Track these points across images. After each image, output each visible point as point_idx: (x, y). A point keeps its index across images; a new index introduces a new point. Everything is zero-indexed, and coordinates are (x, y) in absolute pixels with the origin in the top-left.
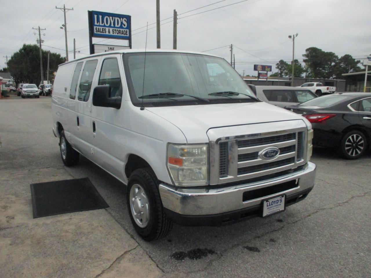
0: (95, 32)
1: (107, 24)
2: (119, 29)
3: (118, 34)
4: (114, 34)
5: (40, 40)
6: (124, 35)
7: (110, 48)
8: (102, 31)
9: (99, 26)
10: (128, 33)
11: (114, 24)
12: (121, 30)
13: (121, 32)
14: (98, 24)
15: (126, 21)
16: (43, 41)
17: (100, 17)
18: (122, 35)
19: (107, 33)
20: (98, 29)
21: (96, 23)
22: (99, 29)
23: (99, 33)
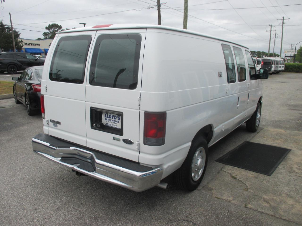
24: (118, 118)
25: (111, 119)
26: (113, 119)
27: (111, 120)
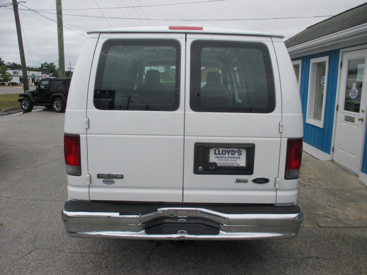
24: (238, 152)
25: (227, 155)
26: (230, 155)
27: (226, 157)
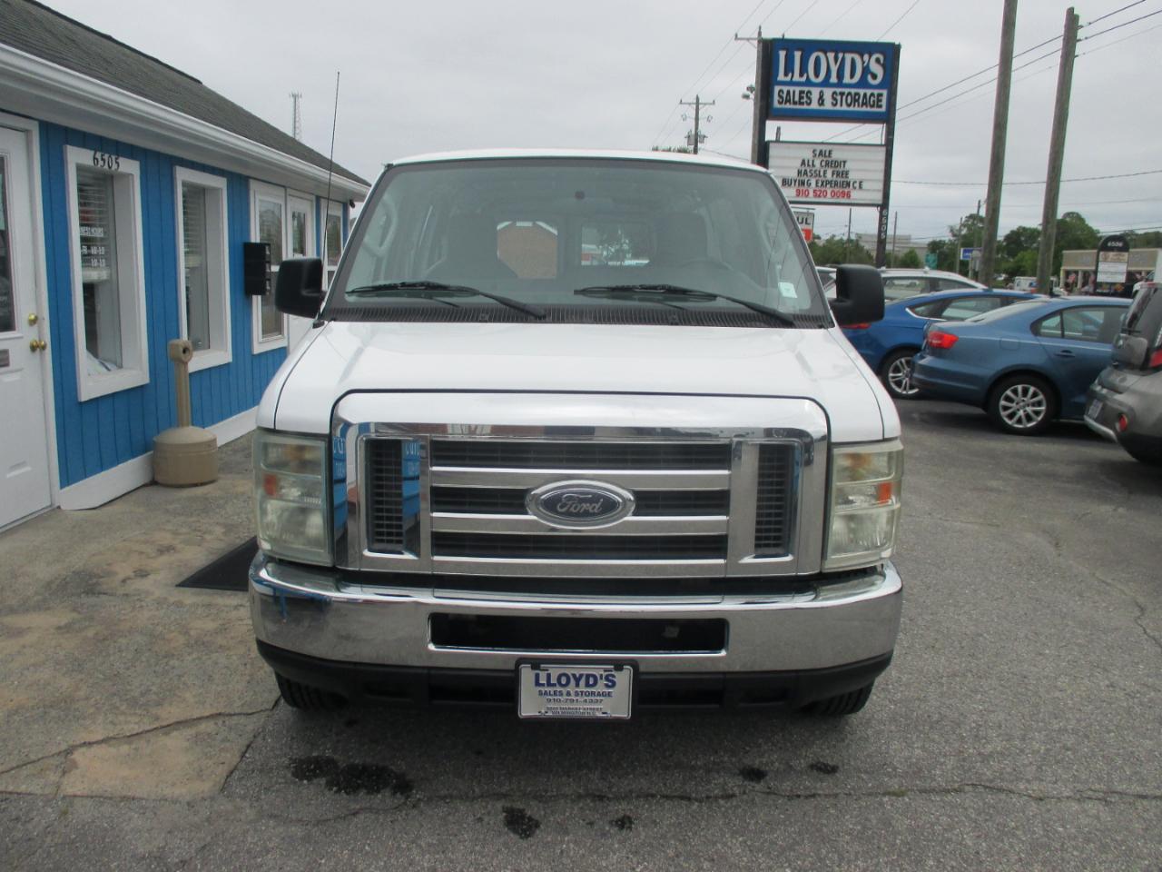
0: (776, 104)
1: (817, 75)
2: (853, 91)
3: (849, 105)
4: (838, 108)
5: (696, 134)
6: (869, 109)
7: (818, 153)
8: (797, 99)
9: (791, 83)
10: (884, 103)
11: (840, 75)
12: (862, 92)
13: (861, 101)
14: (788, 79)
15: (882, 62)
16: (704, 137)
17: (798, 55)
18: (864, 109)
19: (814, 105)
20: (785, 93)
21: (781, 77)
22: (788, 92)
23: (788, 106)
